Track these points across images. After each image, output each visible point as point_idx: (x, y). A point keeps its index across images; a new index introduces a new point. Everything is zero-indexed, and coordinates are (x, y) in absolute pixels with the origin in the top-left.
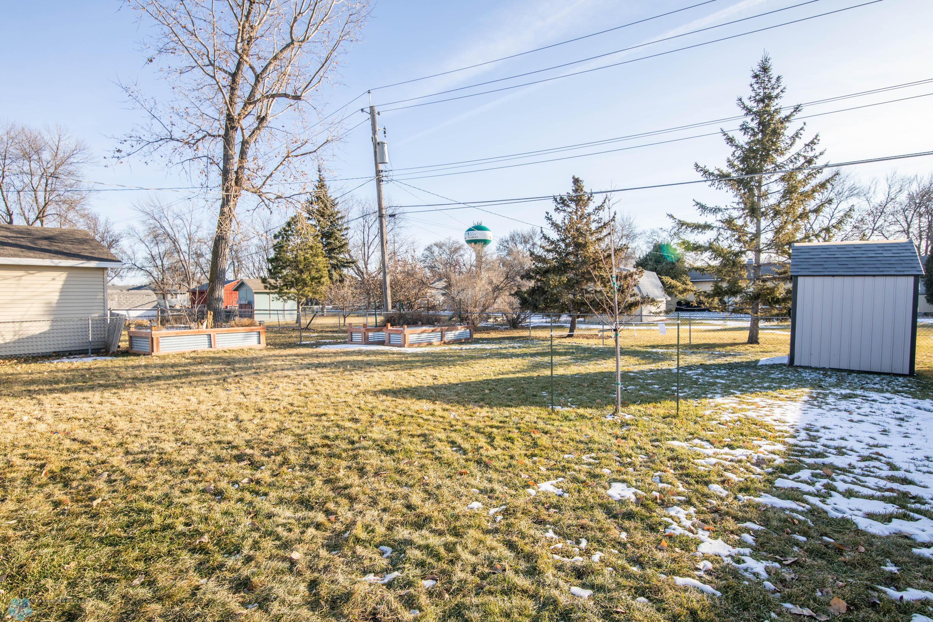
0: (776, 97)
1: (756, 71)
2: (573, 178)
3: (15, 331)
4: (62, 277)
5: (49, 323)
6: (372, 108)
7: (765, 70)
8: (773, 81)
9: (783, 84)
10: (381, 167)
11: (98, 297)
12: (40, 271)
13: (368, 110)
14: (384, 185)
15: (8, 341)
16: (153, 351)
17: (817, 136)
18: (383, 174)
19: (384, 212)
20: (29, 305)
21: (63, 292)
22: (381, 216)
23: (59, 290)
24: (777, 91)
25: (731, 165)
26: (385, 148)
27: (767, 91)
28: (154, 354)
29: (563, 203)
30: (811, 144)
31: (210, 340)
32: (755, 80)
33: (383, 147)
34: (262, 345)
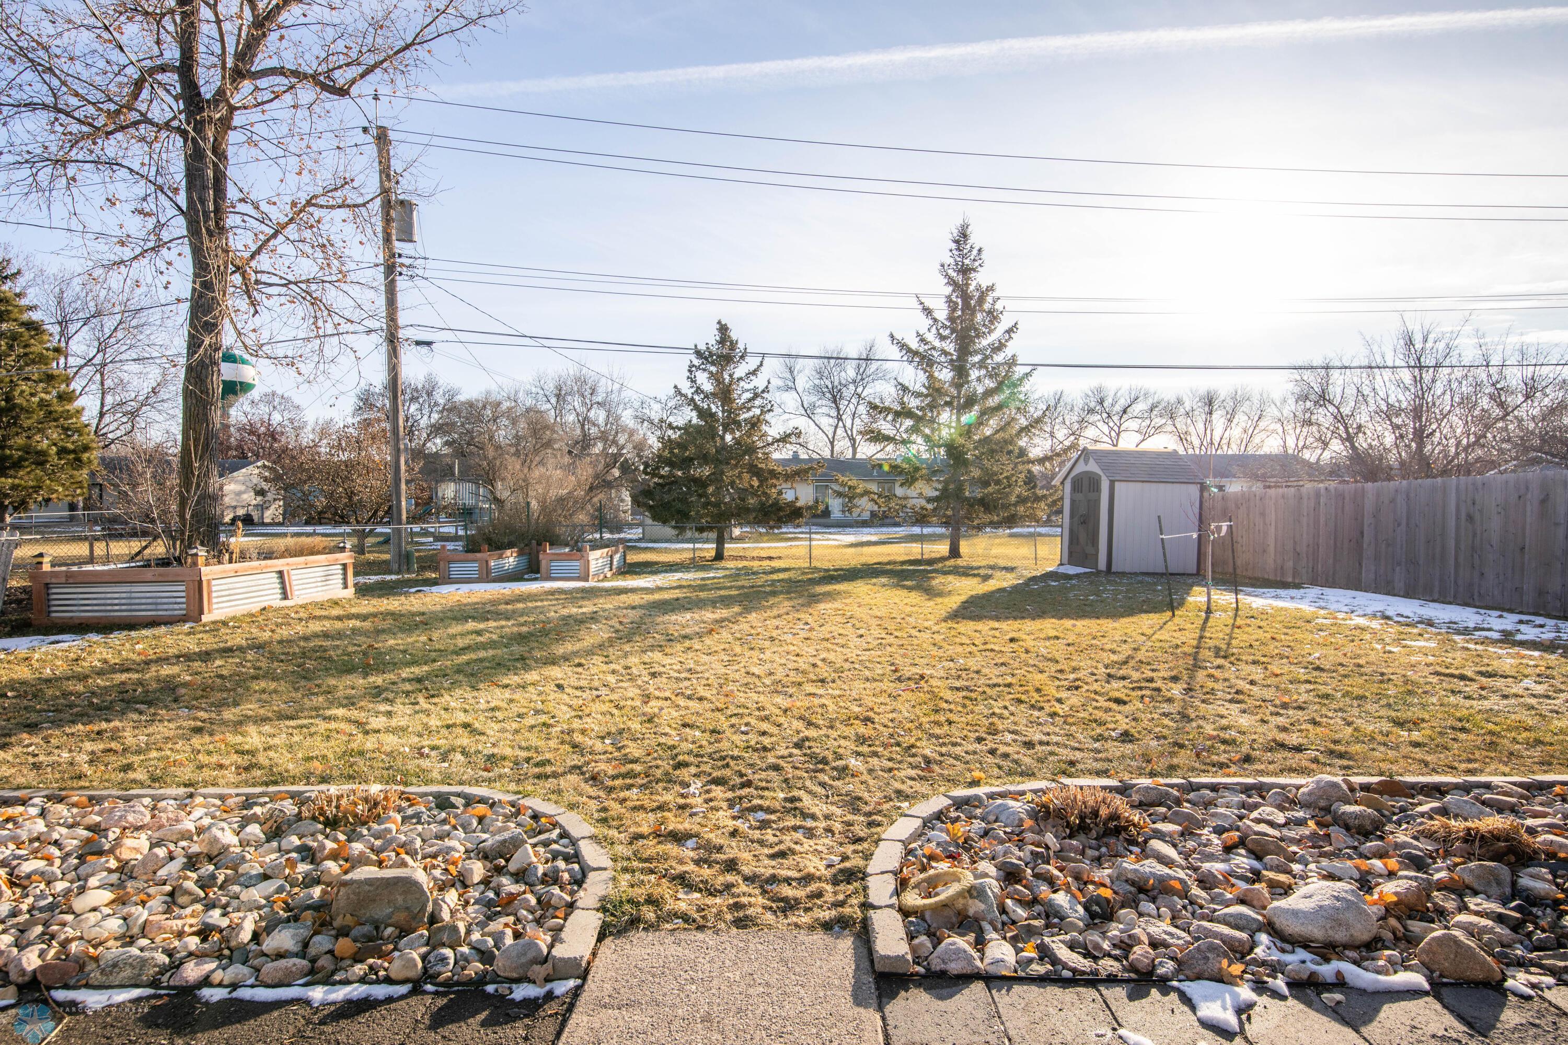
0: (974, 270)
1: (955, 235)
2: (719, 322)
6: (381, 129)
7: (965, 235)
8: (975, 252)
10: (399, 246)
13: (375, 132)
14: (401, 281)
16: (201, 612)
17: (1015, 324)
18: (404, 261)
19: (402, 334)
22: (393, 341)
24: (977, 264)
25: (923, 340)
26: (415, 213)
27: (967, 262)
28: (205, 618)
29: (706, 359)
30: (1010, 331)
31: (283, 583)
32: (954, 246)
33: (412, 212)
34: (350, 592)
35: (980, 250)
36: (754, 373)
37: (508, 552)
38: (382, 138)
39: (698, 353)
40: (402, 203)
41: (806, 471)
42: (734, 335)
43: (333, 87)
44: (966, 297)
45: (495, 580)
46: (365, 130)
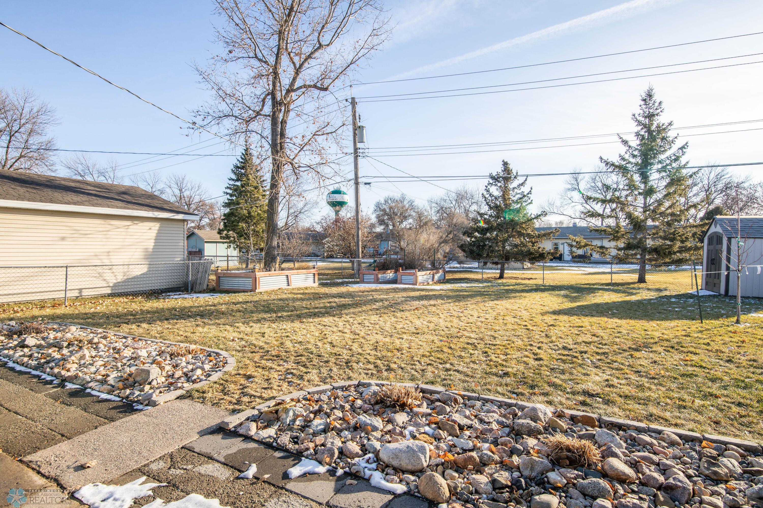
0: (657, 115)
1: (643, 96)
2: (503, 161)
3: (124, 272)
4: (156, 226)
5: (147, 266)
6: (353, 99)
7: (650, 96)
8: (657, 104)
9: (663, 106)
10: (359, 145)
11: (180, 244)
12: (143, 222)
13: (350, 101)
14: (359, 159)
15: (119, 280)
16: (256, 289)
17: (686, 143)
18: (361, 151)
19: (360, 180)
20: (134, 250)
21: (158, 239)
22: (357, 183)
23: (154, 238)
24: (658, 111)
25: (623, 159)
26: (364, 131)
27: (651, 111)
28: (257, 291)
29: (496, 180)
30: (682, 148)
31: (288, 280)
32: (643, 103)
33: (363, 130)
34: (316, 284)
35: (660, 103)
36: (522, 184)
37: (389, 271)
38: (353, 103)
39: (492, 177)
40: (359, 127)
41: (549, 234)
42: (511, 167)
43: (323, 88)
44: (650, 132)
45: (381, 283)
46: (347, 100)
